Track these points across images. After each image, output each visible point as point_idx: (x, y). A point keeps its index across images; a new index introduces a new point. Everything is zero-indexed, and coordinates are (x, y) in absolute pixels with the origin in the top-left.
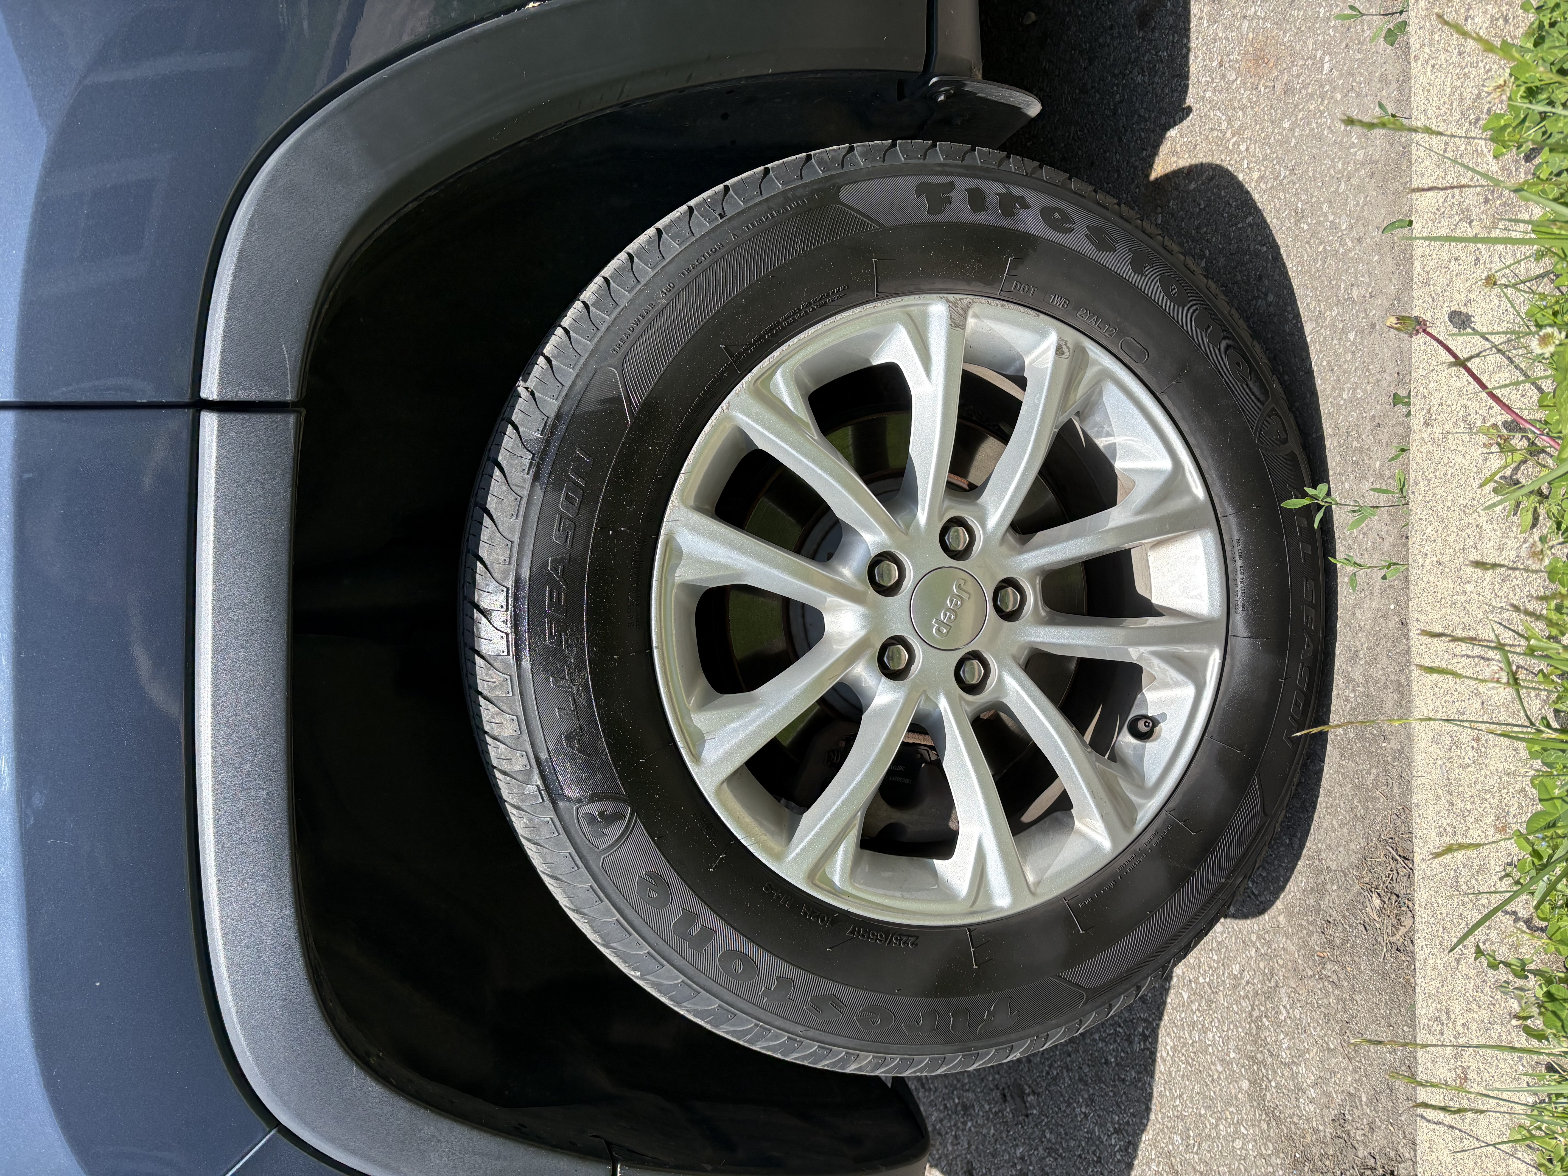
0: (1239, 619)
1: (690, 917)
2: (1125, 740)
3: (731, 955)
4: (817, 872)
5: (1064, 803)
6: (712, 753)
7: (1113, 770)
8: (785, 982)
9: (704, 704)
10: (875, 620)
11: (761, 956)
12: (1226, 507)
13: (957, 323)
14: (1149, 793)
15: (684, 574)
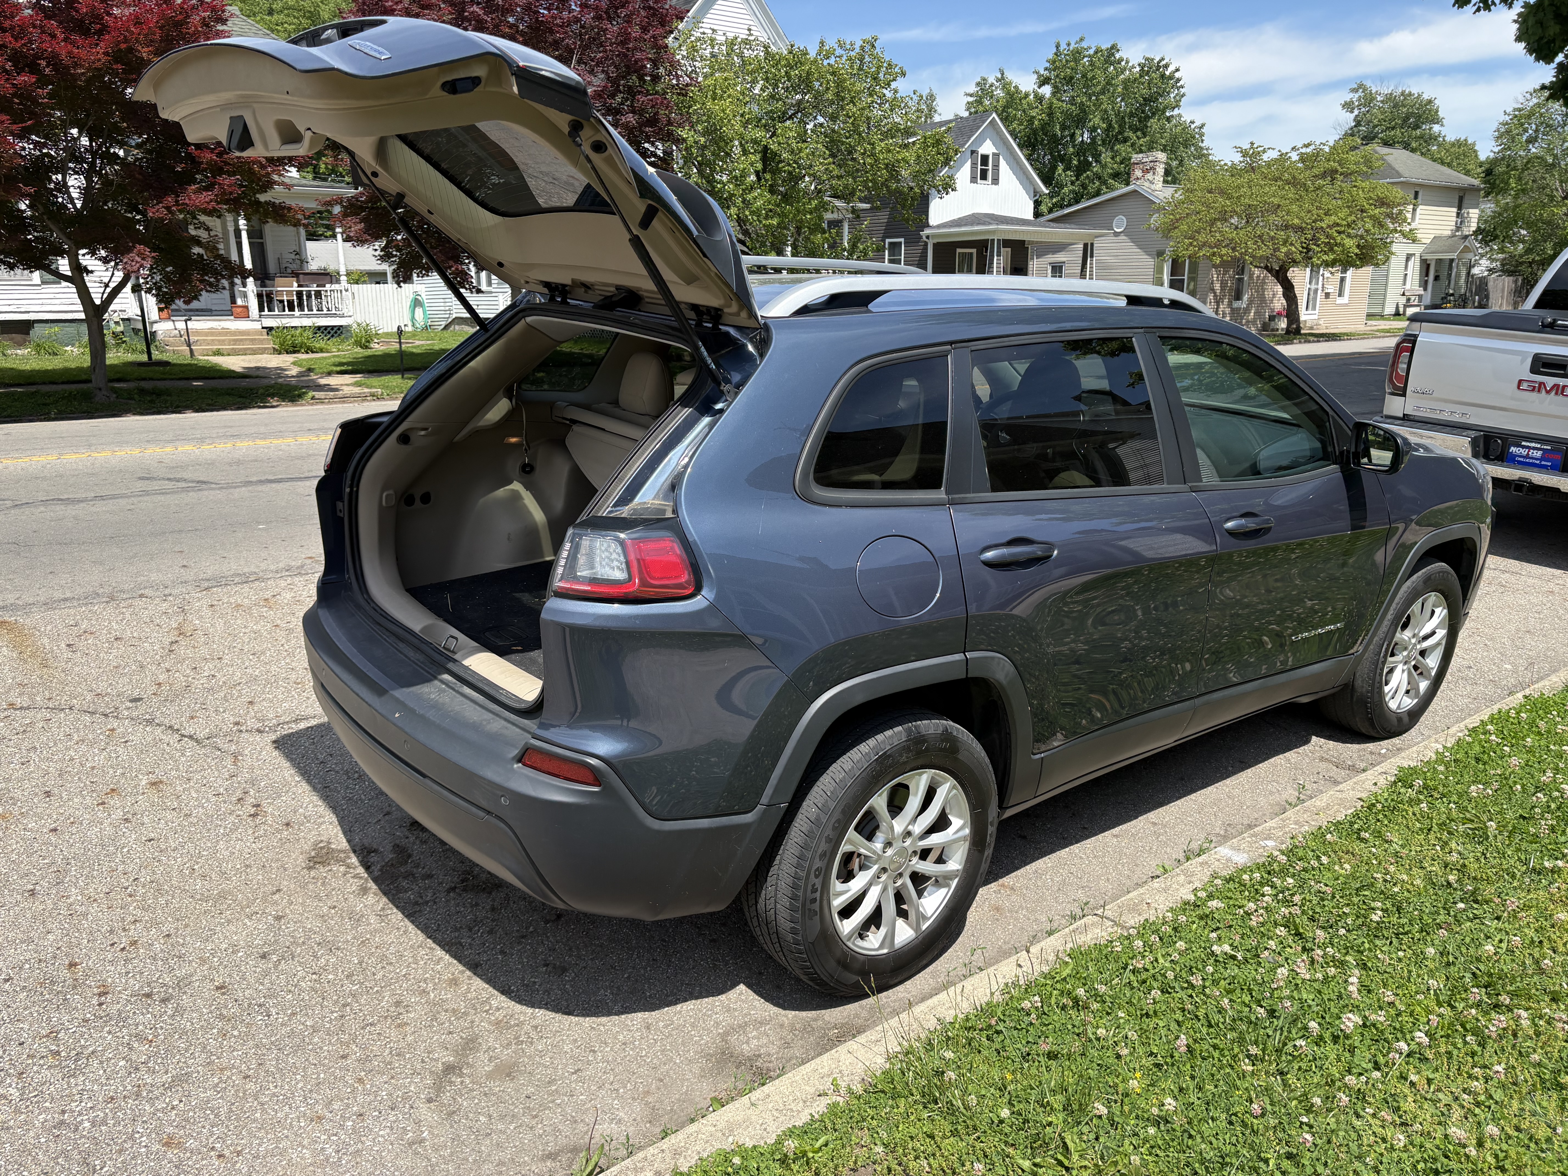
6: (879, 800)
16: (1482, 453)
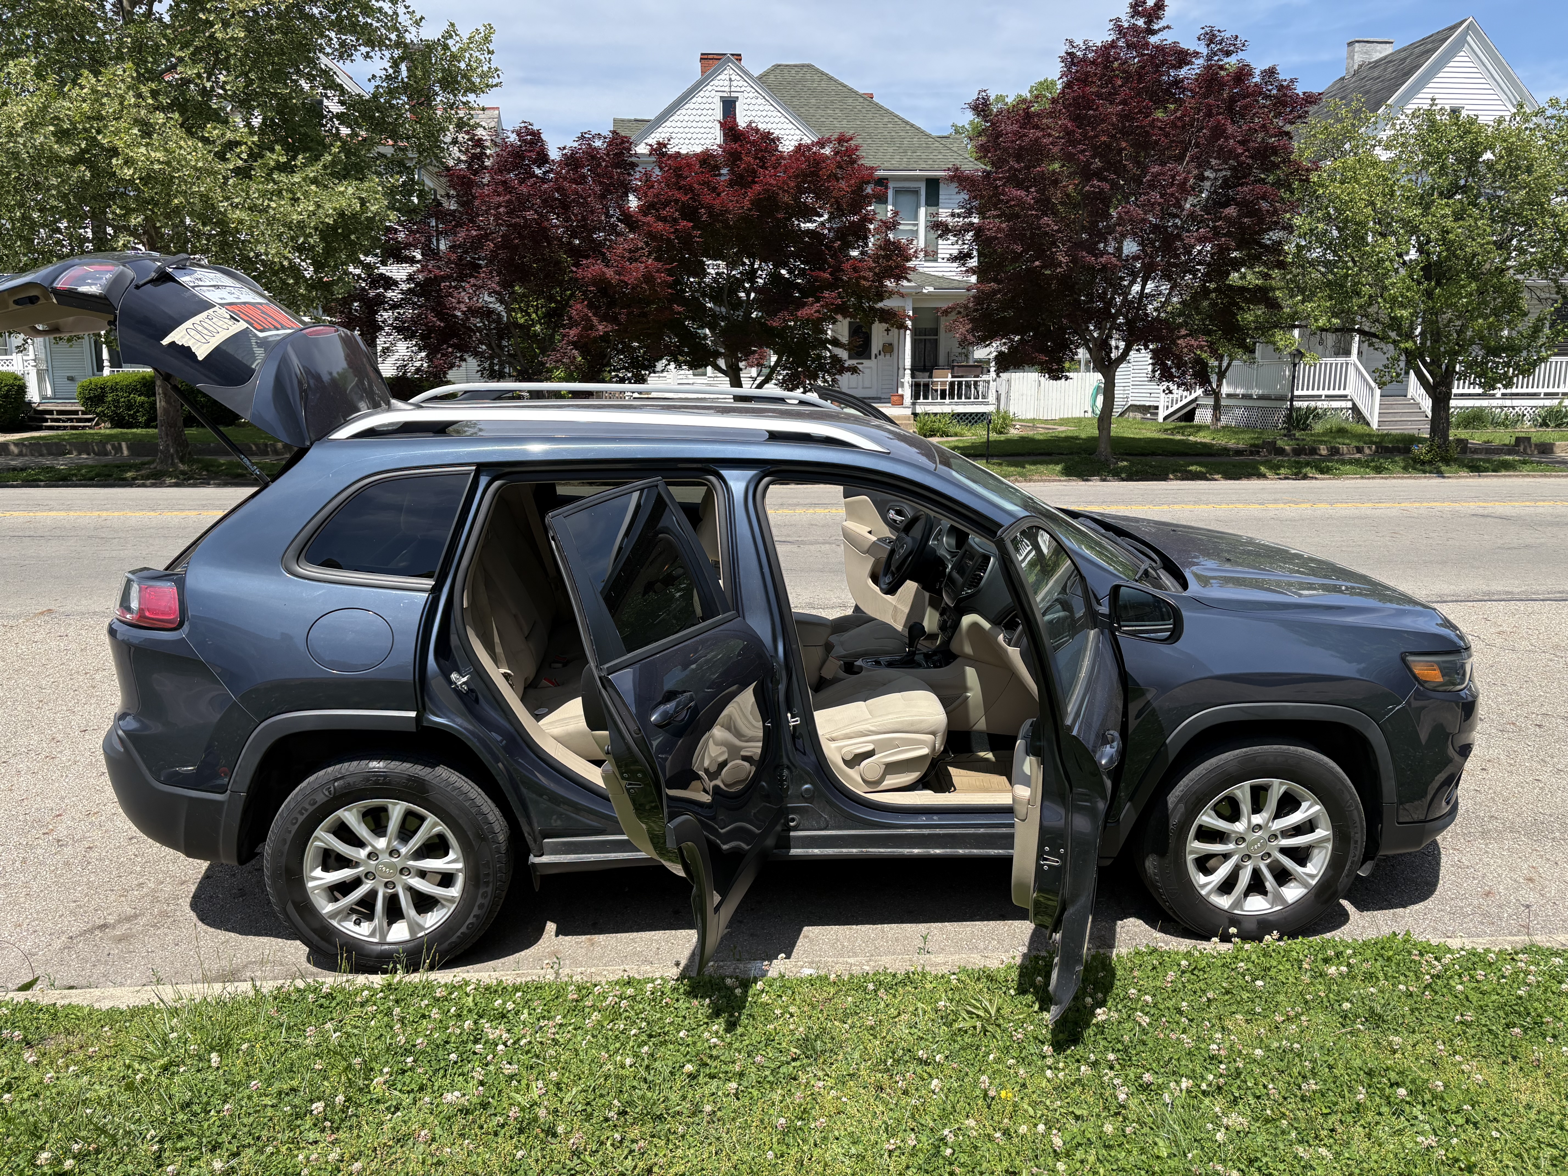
0: (386, 947)
1: (306, 810)
2: (354, 917)
3: (297, 819)
4: (317, 838)
5: (336, 900)
6: (347, 814)
7: (345, 913)
8: (290, 832)
9: (358, 811)
10: (382, 851)
11: (297, 826)
12: (416, 942)
13: (458, 870)
14: (339, 923)
15: (390, 807)
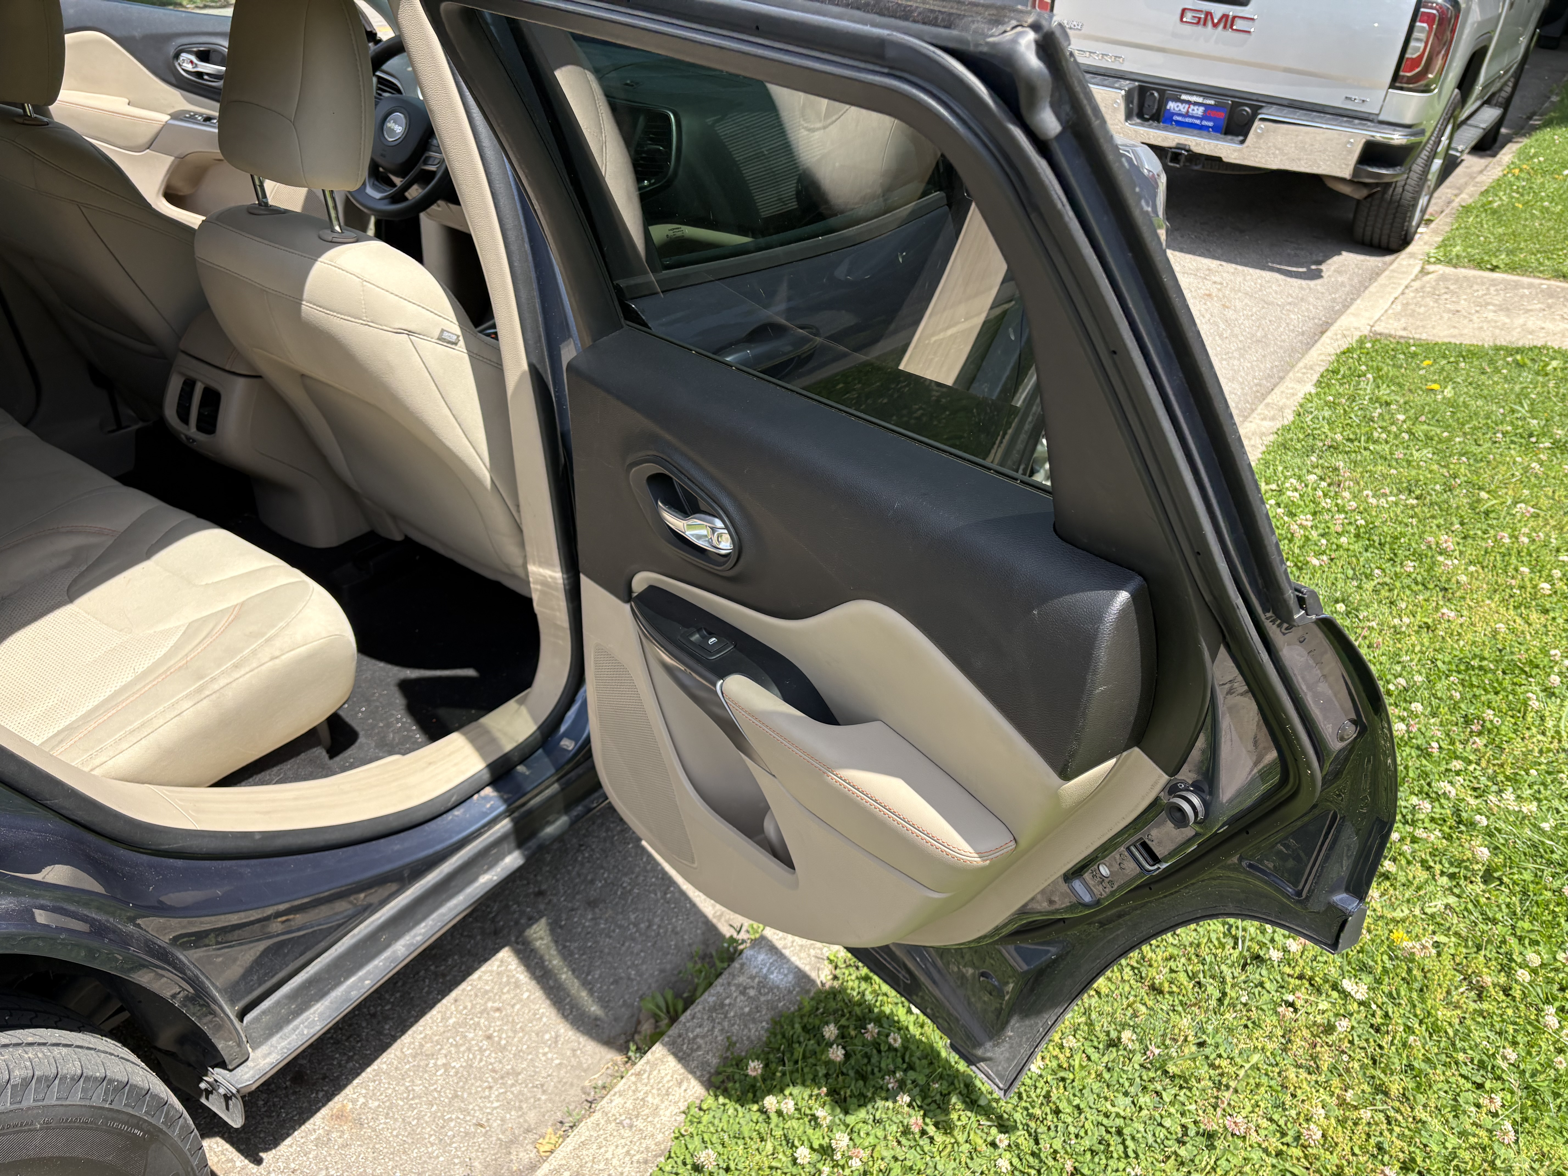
16: (1136, 110)
